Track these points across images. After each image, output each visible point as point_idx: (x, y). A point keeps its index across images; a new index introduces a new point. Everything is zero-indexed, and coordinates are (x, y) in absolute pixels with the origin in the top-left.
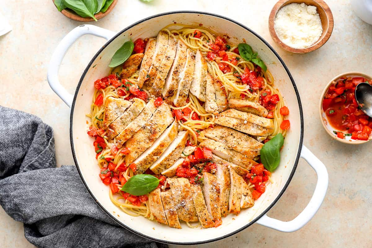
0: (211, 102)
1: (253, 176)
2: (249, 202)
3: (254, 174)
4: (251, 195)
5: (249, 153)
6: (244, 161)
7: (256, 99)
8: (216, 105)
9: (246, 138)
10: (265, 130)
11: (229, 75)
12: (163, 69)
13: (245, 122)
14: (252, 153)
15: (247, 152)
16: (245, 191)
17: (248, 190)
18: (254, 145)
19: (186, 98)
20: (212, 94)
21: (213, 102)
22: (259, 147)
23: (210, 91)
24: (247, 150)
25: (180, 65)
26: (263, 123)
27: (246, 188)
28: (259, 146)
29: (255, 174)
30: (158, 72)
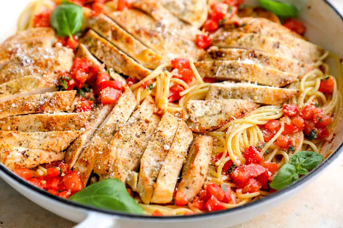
0: (205, 106)
1: (61, 171)
3: (65, 173)
4: (24, 164)
5: (105, 158)
6: (91, 151)
8: (200, 115)
9: (135, 153)
10: (151, 182)
12: (258, 39)
13: (167, 147)
14: (105, 163)
15: (109, 154)
16: (33, 155)
17: (35, 160)
18: (120, 166)
20: (220, 108)
21: (204, 110)
22: (117, 173)
23: (225, 105)
24: (113, 154)
25: (267, 61)
26: (165, 175)
27: (38, 157)
28: (119, 174)
29: (63, 175)
30: (252, 34)
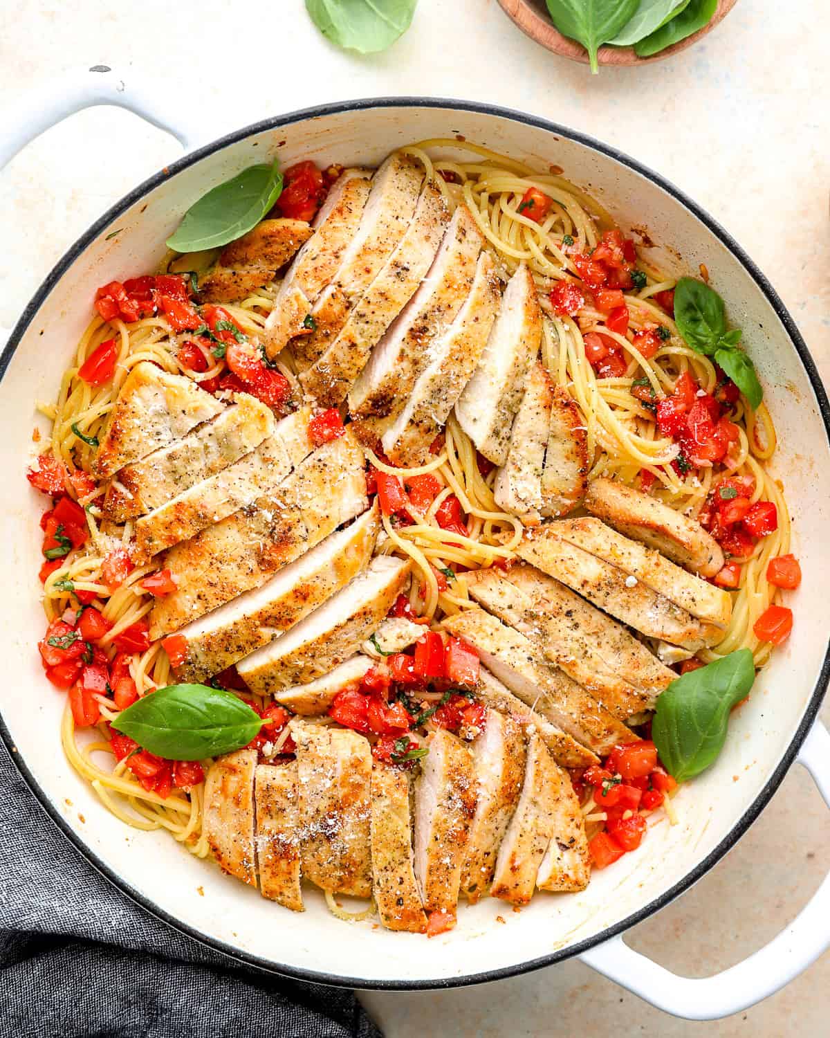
0: (522, 474)
1: (609, 781)
2: (571, 873)
3: (614, 774)
4: (586, 848)
5: (616, 697)
6: (589, 722)
7: (691, 501)
8: (539, 488)
9: (618, 640)
10: (695, 626)
11: (613, 387)
12: (372, 307)
13: (631, 581)
14: (625, 699)
15: (611, 691)
16: (569, 830)
17: (578, 827)
18: (642, 674)
19: (432, 438)
20: (533, 444)
21: (531, 476)
22: (656, 682)
23: (530, 432)
24: (611, 683)
25: (440, 309)
26: (693, 600)
27: (572, 820)
28: (658, 679)
29: (619, 777)
30: (351, 314)
